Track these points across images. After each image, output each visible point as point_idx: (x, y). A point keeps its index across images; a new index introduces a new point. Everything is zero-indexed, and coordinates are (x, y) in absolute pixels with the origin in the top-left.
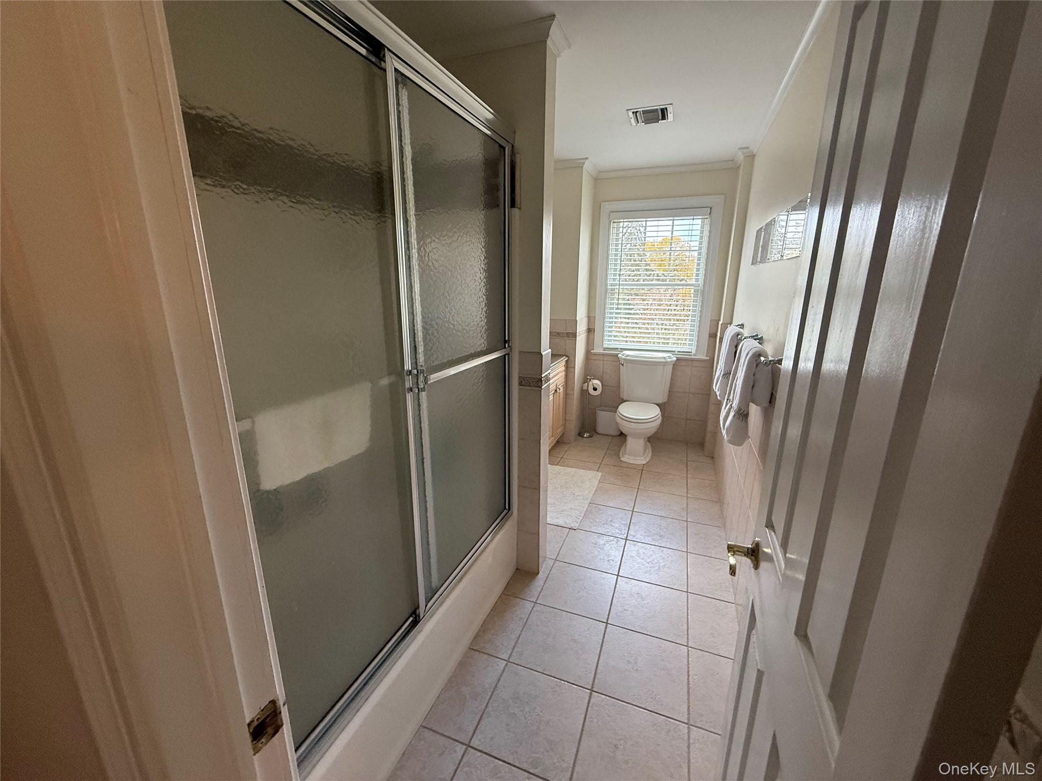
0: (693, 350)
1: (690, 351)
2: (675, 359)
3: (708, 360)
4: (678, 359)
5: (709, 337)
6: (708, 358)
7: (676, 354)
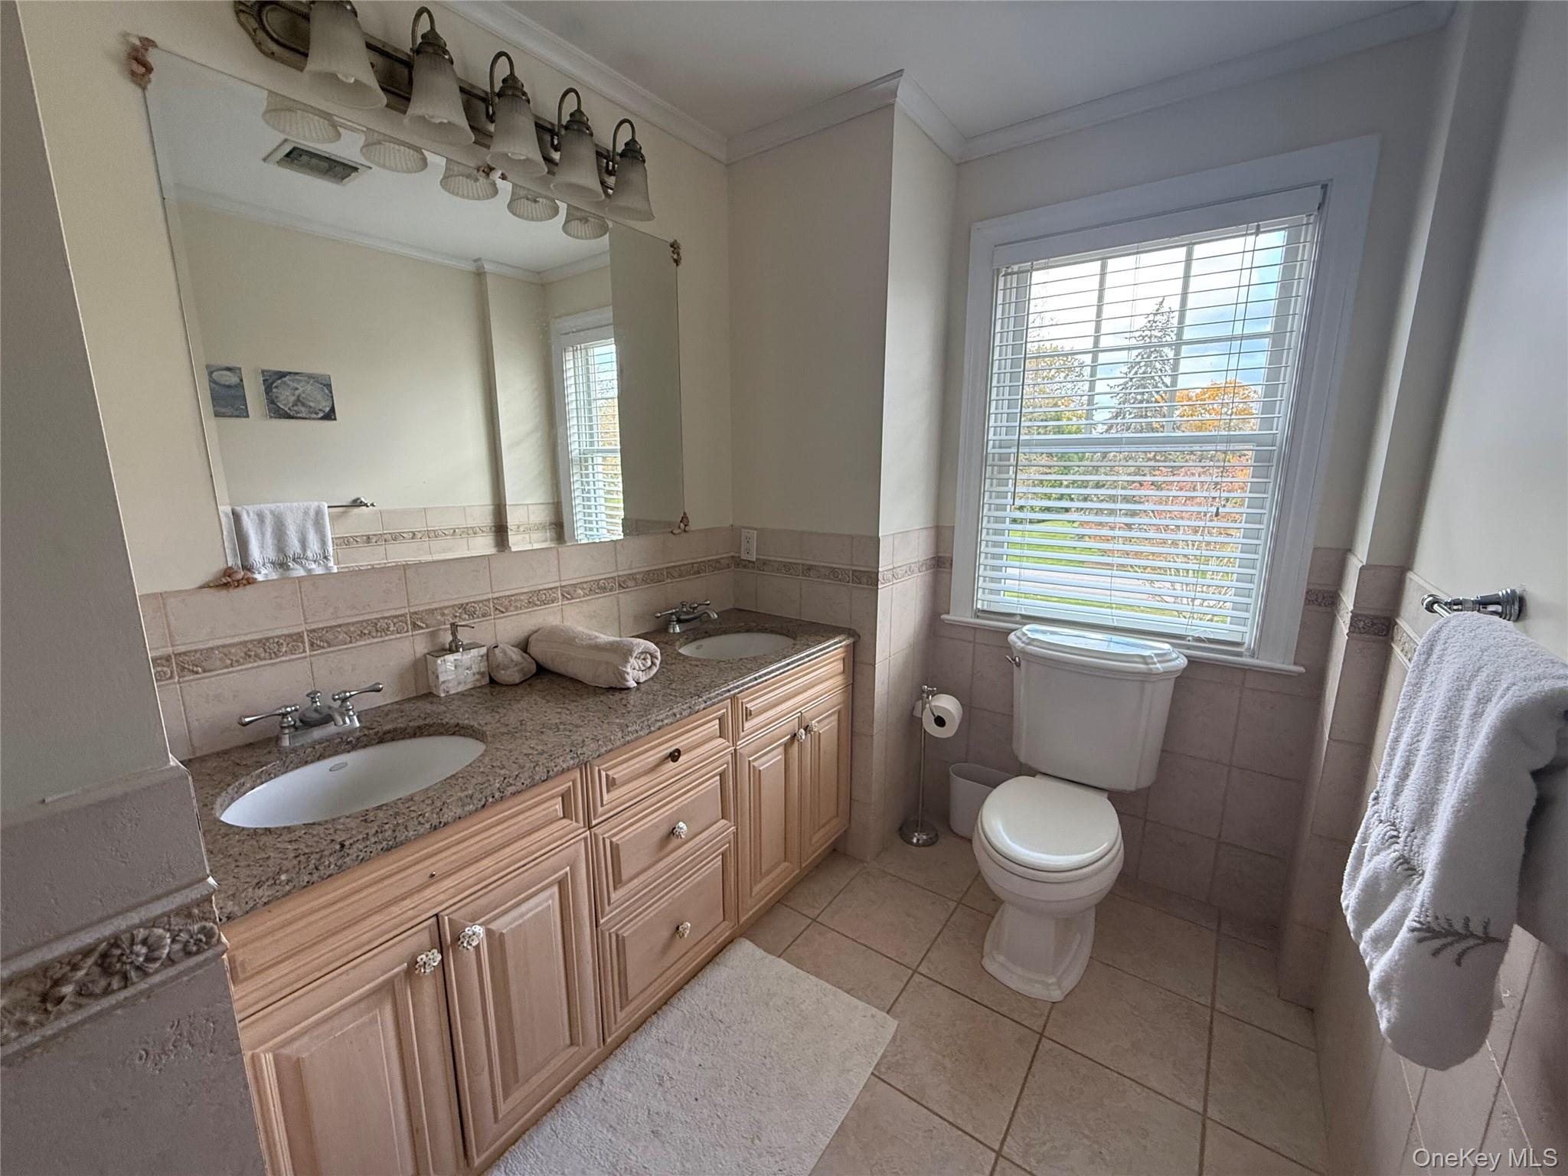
0: (1247, 634)
1: (1238, 640)
2: (1182, 662)
3: (1300, 674)
4: (1192, 661)
5: (1308, 601)
6: (1302, 669)
7: (1188, 647)
